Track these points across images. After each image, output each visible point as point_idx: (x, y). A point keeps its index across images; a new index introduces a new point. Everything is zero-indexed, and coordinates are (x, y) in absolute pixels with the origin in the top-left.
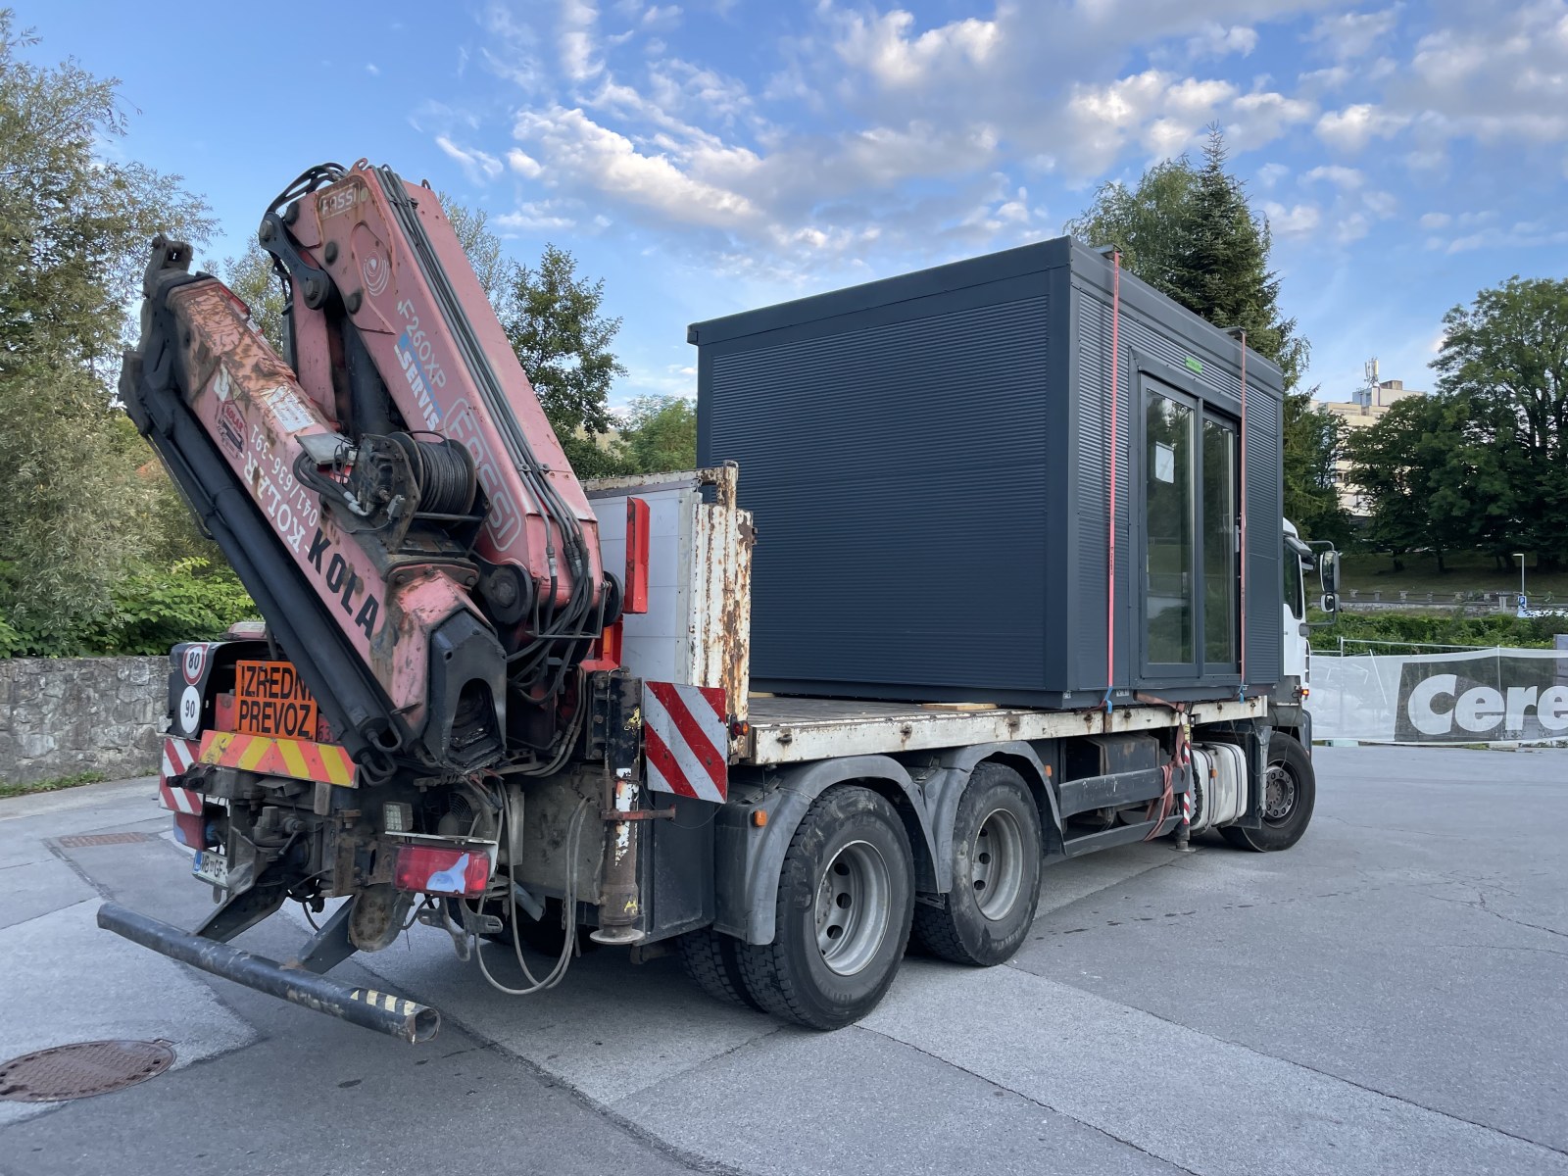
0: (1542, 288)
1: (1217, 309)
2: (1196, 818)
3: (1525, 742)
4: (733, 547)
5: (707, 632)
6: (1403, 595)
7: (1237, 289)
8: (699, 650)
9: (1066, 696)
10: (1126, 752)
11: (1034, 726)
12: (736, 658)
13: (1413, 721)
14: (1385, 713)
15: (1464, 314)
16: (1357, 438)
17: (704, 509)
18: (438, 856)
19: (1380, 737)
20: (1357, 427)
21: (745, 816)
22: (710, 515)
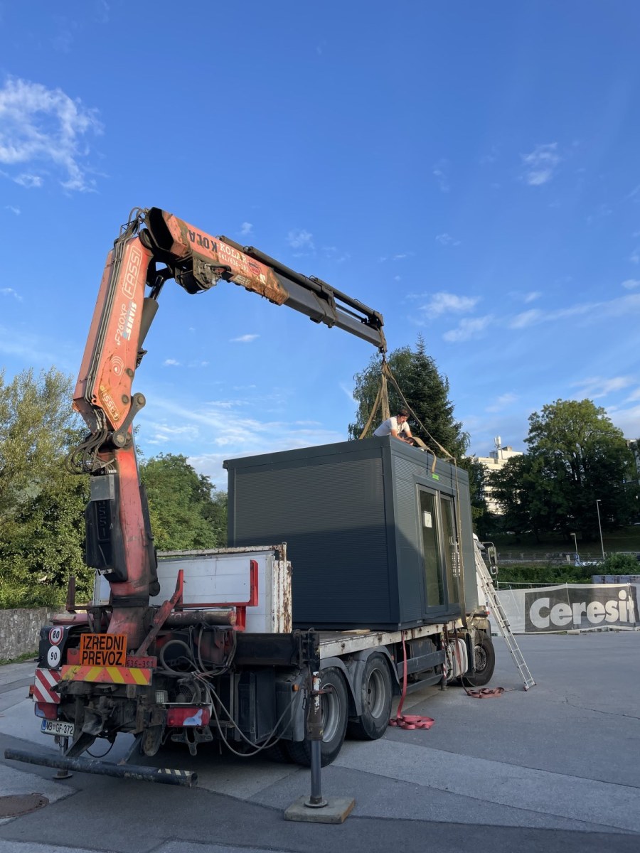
0: (572, 405)
1: (427, 419)
2: (449, 674)
3: (583, 630)
4: (286, 576)
5: (278, 612)
6: (522, 555)
7: (435, 409)
8: (276, 619)
9: (400, 625)
10: (420, 646)
11: (388, 639)
12: (288, 621)
13: (532, 621)
14: (519, 618)
15: (538, 417)
16: (494, 476)
17: (276, 562)
18: (188, 712)
19: (518, 630)
20: (493, 470)
21: (289, 687)
22: (279, 565)
